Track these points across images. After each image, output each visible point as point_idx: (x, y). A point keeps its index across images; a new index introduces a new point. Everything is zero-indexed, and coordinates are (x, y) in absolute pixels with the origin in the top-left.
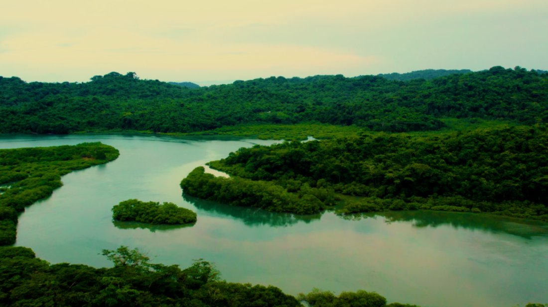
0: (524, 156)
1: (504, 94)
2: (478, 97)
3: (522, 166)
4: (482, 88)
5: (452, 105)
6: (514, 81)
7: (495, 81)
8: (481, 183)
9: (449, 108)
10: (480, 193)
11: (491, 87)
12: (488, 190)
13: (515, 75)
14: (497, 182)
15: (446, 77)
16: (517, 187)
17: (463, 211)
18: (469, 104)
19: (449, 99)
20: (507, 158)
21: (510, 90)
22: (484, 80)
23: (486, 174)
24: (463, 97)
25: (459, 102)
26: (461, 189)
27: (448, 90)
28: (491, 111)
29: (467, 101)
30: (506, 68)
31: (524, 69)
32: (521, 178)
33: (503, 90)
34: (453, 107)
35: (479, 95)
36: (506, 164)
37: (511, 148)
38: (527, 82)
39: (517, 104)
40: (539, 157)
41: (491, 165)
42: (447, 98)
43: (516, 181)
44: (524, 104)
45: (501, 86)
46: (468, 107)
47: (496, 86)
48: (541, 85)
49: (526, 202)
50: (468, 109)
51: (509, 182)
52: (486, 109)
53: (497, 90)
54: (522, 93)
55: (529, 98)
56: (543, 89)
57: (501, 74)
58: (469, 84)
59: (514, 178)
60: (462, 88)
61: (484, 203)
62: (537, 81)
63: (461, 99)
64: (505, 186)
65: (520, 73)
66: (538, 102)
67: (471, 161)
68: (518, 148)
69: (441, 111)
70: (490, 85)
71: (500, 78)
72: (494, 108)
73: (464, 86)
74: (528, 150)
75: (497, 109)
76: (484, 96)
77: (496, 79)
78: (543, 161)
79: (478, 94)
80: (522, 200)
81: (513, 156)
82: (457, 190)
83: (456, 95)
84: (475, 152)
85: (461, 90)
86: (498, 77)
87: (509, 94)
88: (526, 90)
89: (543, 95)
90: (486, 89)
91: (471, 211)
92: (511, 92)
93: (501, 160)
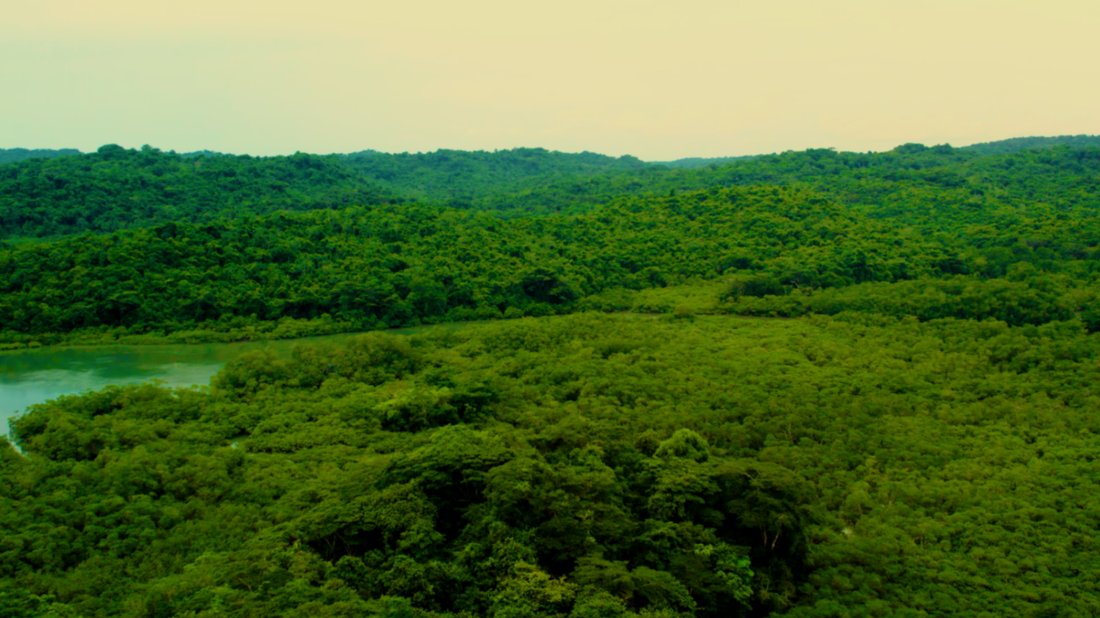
0: (101, 271)
1: (119, 192)
2: (74, 200)
3: (96, 283)
4: (79, 184)
5: (28, 214)
6: (140, 169)
7: (106, 171)
8: (41, 310)
9: (22, 220)
10: (40, 323)
11: (95, 182)
12: (51, 318)
13: (141, 161)
14: (64, 306)
15: (16, 163)
16: (91, 310)
17: (16, 348)
18: (57, 213)
19: (21, 204)
20: (78, 276)
21: (128, 186)
22: (87, 169)
23: (49, 299)
24: (46, 199)
25: (38, 209)
26: (14, 322)
27: (18, 187)
28: (97, 221)
29: (55, 207)
30: (127, 147)
31: (157, 150)
32: (96, 298)
33: (117, 185)
34: (29, 219)
35: (75, 197)
36: (76, 282)
37: (84, 262)
38: (158, 173)
39: (142, 208)
40: (119, 270)
41: (57, 286)
42: (16, 203)
43: (90, 303)
44: (151, 208)
45: (113, 180)
46: (56, 218)
47: (105, 180)
48: (180, 176)
49: (102, 326)
50: (57, 221)
51: (80, 305)
52: (89, 219)
53: (107, 187)
54: (148, 191)
55: (160, 198)
56: (183, 183)
57: (119, 158)
58: (57, 177)
59: (87, 299)
60: (44, 183)
61: (47, 335)
62: (175, 170)
63: (43, 204)
64: (76, 310)
65: (150, 157)
66: (175, 204)
67: (28, 284)
68: (95, 261)
69: (8, 226)
70: (94, 178)
71: (116, 165)
72: (102, 216)
73: (47, 181)
74: (107, 263)
75: (107, 219)
76: (83, 197)
77: (110, 167)
78: (124, 274)
79: (73, 193)
80: (96, 324)
81: (86, 271)
82: (9, 324)
83: (32, 196)
84: (35, 273)
85: (43, 187)
86: (113, 163)
87: (127, 192)
88: (156, 186)
89: (182, 192)
90: (87, 184)
91: (28, 347)
92: (131, 190)
93: (69, 279)
